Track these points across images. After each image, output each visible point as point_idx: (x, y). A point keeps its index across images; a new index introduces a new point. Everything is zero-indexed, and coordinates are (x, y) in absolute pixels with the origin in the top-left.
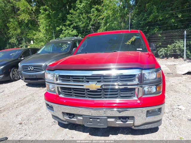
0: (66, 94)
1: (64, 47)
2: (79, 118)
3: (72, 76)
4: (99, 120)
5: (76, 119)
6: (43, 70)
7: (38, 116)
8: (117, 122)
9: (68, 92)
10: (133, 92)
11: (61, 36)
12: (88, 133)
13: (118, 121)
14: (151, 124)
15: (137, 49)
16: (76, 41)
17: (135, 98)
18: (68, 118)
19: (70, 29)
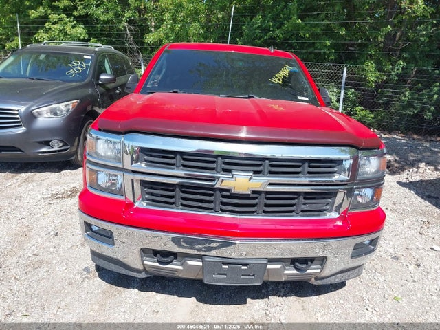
0: (153, 201)
1: (74, 67)
2: (190, 263)
3: (182, 153)
4: (246, 267)
5: (181, 265)
6: (21, 126)
7: (30, 255)
8: (286, 272)
9: (162, 196)
10: (330, 200)
11: (41, 35)
12: (194, 298)
13: (287, 268)
14: (349, 273)
15: (299, 98)
16: (104, 56)
17: (334, 215)
18: (157, 264)
19: (69, 21)
